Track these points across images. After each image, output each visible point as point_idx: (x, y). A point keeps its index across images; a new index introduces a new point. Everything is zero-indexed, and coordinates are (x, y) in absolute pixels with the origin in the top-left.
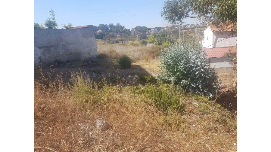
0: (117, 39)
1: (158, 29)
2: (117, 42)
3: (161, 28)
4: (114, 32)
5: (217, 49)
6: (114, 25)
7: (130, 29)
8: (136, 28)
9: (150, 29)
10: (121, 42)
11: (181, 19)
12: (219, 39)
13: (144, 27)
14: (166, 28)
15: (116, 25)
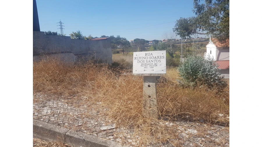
0: (118, 50)
1: (155, 42)
2: (118, 52)
3: (158, 41)
4: (115, 43)
5: (220, 62)
6: (114, 36)
7: (130, 41)
8: (135, 40)
9: (148, 42)
10: (122, 52)
11: (190, 35)
12: (222, 53)
13: (142, 39)
14: (163, 41)
15: (116, 37)
